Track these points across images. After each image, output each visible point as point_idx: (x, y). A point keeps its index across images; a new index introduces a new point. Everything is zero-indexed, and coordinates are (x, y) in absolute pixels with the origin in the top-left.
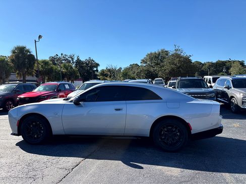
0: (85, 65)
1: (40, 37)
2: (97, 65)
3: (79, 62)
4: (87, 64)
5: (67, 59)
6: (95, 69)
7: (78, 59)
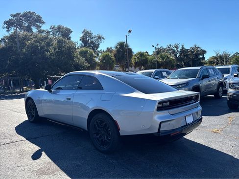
0: (190, 53)
1: (130, 31)
2: (204, 52)
3: (183, 51)
4: (192, 52)
5: (172, 49)
6: (201, 56)
7: (183, 48)
